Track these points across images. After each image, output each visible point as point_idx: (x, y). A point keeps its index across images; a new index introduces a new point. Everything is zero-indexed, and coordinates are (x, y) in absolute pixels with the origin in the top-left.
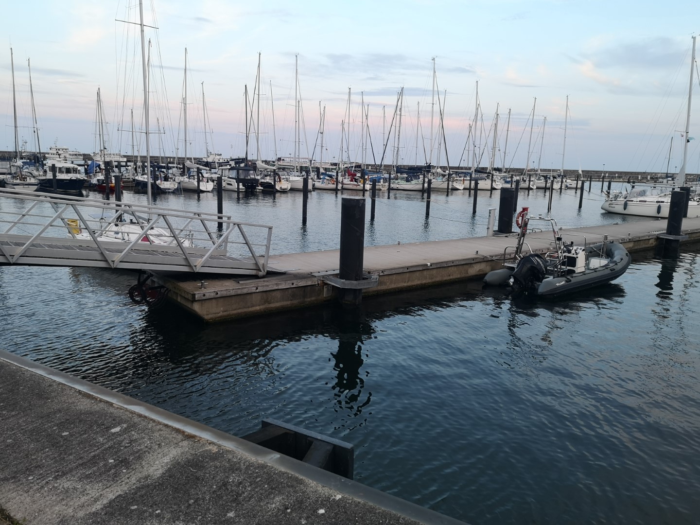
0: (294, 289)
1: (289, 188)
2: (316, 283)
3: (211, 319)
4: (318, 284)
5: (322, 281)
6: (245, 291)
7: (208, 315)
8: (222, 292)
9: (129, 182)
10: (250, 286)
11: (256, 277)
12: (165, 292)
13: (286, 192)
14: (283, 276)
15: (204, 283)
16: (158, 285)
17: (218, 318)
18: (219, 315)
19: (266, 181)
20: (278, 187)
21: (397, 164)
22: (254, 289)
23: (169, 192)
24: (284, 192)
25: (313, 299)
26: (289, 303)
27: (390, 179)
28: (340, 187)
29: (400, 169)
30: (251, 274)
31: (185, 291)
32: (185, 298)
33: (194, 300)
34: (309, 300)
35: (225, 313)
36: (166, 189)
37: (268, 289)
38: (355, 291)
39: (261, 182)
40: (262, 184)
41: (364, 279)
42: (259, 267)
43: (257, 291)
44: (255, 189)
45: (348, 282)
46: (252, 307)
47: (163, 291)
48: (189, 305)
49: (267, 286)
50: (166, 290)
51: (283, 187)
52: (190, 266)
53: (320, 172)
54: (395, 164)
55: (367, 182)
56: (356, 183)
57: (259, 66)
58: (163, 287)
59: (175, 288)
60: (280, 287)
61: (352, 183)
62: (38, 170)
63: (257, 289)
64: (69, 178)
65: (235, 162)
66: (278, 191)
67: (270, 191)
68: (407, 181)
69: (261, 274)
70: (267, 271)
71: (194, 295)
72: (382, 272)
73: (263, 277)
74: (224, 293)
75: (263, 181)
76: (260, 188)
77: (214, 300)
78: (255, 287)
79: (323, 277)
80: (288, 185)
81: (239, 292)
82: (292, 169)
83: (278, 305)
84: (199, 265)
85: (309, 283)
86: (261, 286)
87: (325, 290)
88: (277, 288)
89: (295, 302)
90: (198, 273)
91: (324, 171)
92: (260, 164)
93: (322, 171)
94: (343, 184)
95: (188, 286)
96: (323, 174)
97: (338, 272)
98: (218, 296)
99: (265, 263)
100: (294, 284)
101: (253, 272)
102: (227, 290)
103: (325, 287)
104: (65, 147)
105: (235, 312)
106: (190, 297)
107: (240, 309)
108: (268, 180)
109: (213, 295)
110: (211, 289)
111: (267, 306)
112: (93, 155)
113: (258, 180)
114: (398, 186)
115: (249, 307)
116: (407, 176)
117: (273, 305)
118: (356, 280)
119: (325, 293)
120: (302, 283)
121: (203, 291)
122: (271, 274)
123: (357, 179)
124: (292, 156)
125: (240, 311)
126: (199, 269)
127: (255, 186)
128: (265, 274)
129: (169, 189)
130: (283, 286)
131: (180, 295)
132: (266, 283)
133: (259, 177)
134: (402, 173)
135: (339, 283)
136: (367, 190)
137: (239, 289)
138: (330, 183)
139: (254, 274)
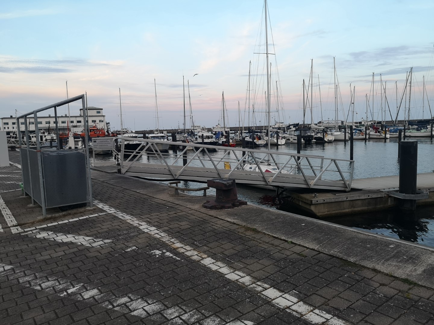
0: (370, 200)
1: (333, 139)
2: (384, 196)
3: (321, 215)
4: (385, 197)
5: (387, 195)
6: (340, 200)
7: (319, 213)
8: (327, 200)
9: (238, 141)
10: (343, 197)
11: (344, 192)
12: (291, 200)
13: (332, 142)
14: (361, 192)
15: (316, 194)
16: (285, 196)
17: (324, 215)
18: (325, 213)
19: (318, 136)
20: (326, 139)
21: (408, 119)
22: (345, 199)
23: (261, 146)
24: (330, 142)
25: (381, 206)
26: (366, 208)
27: (405, 129)
28: (367, 136)
29: (411, 123)
30: (341, 190)
31: (306, 199)
32: (306, 203)
33: (311, 204)
34: (379, 206)
35: (328, 213)
36: (260, 144)
37: (354, 199)
38: (411, 201)
39: (315, 137)
40: (316, 138)
41: (417, 193)
42: (346, 185)
43: (347, 200)
44: (311, 141)
45: (407, 195)
46: (344, 209)
47: (289, 199)
48: (308, 207)
49: (353, 197)
50: (292, 199)
51: (329, 139)
52: (307, 184)
53: (352, 128)
54: (407, 119)
55: (388, 133)
56: (379, 134)
57: (312, 67)
58: (289, 197)
59: (298, 197)
60: (361, 198)
61: (376, 134)
62: (192, 138)
63: (347, 198)
64: (210, 141)
65: (294, 126)
66: (326, 142)
67: (321, 142)
68: (418, 130)
69: (347, 190)
70: (351, 188)
71: (312, 201)
72: (429, 189)
73: (349, 192)
74: (329, 201)
75: (316, 136)
76: (314, 140)
77: (322, 205)
78: (346, 197)
79: (388, 192)
80: (333, 137)
81: (337, 200)
82: (334, 128)
83: (359, 209)
84: (312, 184)
85: (379, 196)
86: (349, 197)
87: (389, 200)
88: (359, 198)
89: (370, 207)
90: (312, 188)
91: (355, 128)
92: (313, 126)
93: (354, 127)
94: (369, 135)
95: (307, 196)
96: (355, 129)
97: (398, 189)
98: (325, 202)
99: (350, 184)
100: (370, 196)
101: (343, 189)
102: (330, 199)
103: (389, 198)
104: (199, 125)
105: (334, 212)
106: (309, 202)
107: (337, 210)
108: (319, 135)
109: (322, 201)
110: (321, 198)
111: (353, 209)
112: (212, 128)
113: (312, 136)
114: (410, 134)
115: (342, 210)
116: (417, 127)
117: (356, 209)
118: (412, 194)
119: (390, 203)
120: (375, 196)
121: (316, 199)
122: (354, 190)
123: (380, 132)
124: (334, 120)
125: (337, 212)
126: (312, 187)
127: (311, 140)
128: (350, 190)
129: (262, 144)
130: (363, 197)
131: (301, 201)
132: (352, 195)
133: (313, 134)
134: (412, 125)
135: (401, 196)
136: (387, 138)
137: (337, 198)
138: (361, 135)
139: (343, 190)
